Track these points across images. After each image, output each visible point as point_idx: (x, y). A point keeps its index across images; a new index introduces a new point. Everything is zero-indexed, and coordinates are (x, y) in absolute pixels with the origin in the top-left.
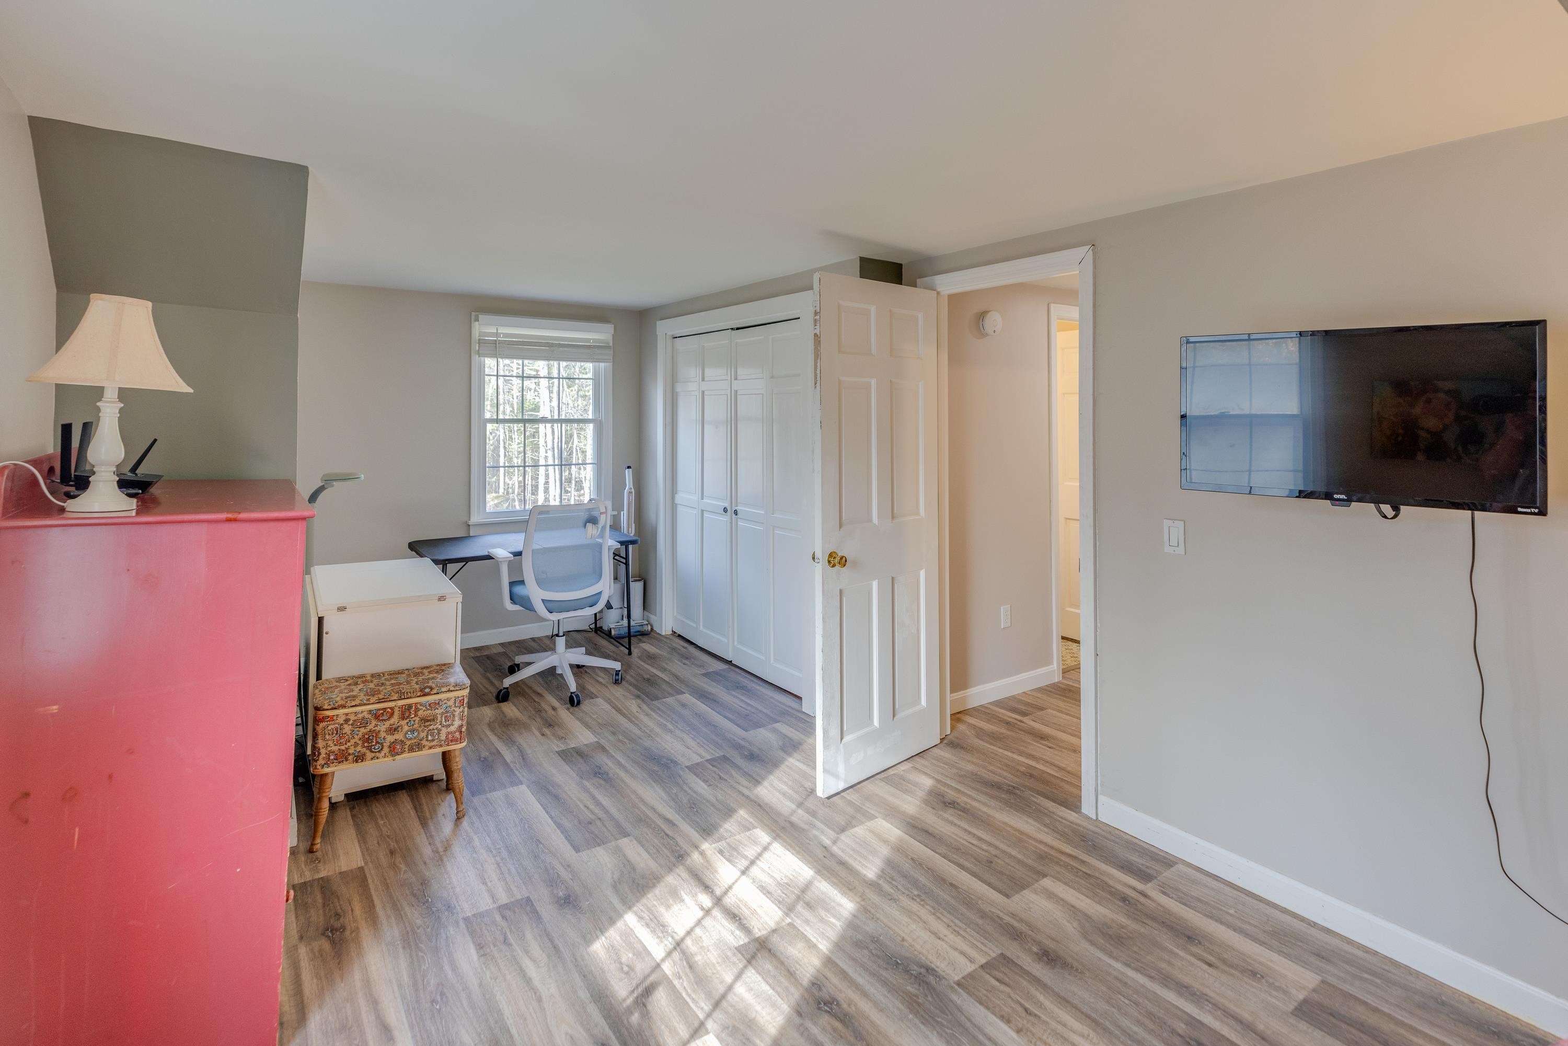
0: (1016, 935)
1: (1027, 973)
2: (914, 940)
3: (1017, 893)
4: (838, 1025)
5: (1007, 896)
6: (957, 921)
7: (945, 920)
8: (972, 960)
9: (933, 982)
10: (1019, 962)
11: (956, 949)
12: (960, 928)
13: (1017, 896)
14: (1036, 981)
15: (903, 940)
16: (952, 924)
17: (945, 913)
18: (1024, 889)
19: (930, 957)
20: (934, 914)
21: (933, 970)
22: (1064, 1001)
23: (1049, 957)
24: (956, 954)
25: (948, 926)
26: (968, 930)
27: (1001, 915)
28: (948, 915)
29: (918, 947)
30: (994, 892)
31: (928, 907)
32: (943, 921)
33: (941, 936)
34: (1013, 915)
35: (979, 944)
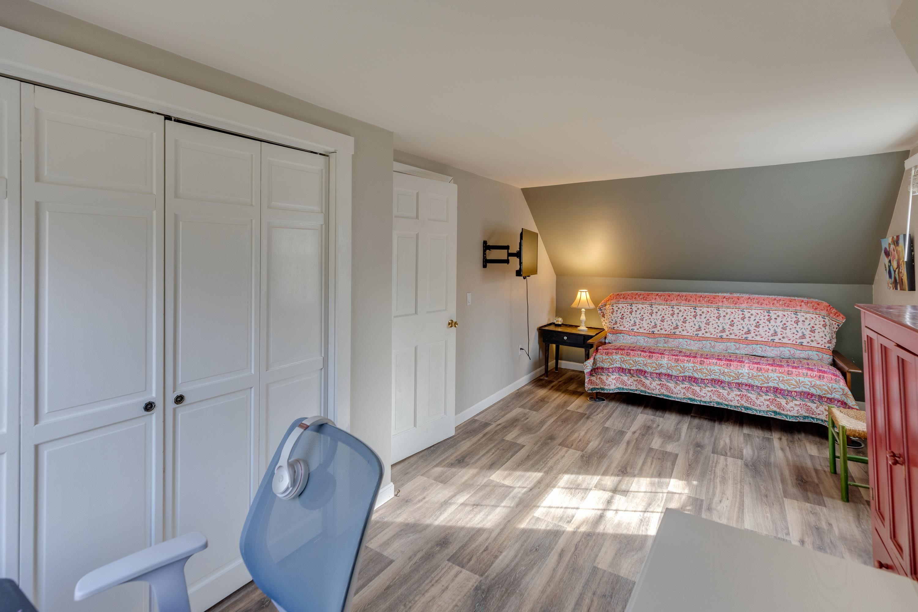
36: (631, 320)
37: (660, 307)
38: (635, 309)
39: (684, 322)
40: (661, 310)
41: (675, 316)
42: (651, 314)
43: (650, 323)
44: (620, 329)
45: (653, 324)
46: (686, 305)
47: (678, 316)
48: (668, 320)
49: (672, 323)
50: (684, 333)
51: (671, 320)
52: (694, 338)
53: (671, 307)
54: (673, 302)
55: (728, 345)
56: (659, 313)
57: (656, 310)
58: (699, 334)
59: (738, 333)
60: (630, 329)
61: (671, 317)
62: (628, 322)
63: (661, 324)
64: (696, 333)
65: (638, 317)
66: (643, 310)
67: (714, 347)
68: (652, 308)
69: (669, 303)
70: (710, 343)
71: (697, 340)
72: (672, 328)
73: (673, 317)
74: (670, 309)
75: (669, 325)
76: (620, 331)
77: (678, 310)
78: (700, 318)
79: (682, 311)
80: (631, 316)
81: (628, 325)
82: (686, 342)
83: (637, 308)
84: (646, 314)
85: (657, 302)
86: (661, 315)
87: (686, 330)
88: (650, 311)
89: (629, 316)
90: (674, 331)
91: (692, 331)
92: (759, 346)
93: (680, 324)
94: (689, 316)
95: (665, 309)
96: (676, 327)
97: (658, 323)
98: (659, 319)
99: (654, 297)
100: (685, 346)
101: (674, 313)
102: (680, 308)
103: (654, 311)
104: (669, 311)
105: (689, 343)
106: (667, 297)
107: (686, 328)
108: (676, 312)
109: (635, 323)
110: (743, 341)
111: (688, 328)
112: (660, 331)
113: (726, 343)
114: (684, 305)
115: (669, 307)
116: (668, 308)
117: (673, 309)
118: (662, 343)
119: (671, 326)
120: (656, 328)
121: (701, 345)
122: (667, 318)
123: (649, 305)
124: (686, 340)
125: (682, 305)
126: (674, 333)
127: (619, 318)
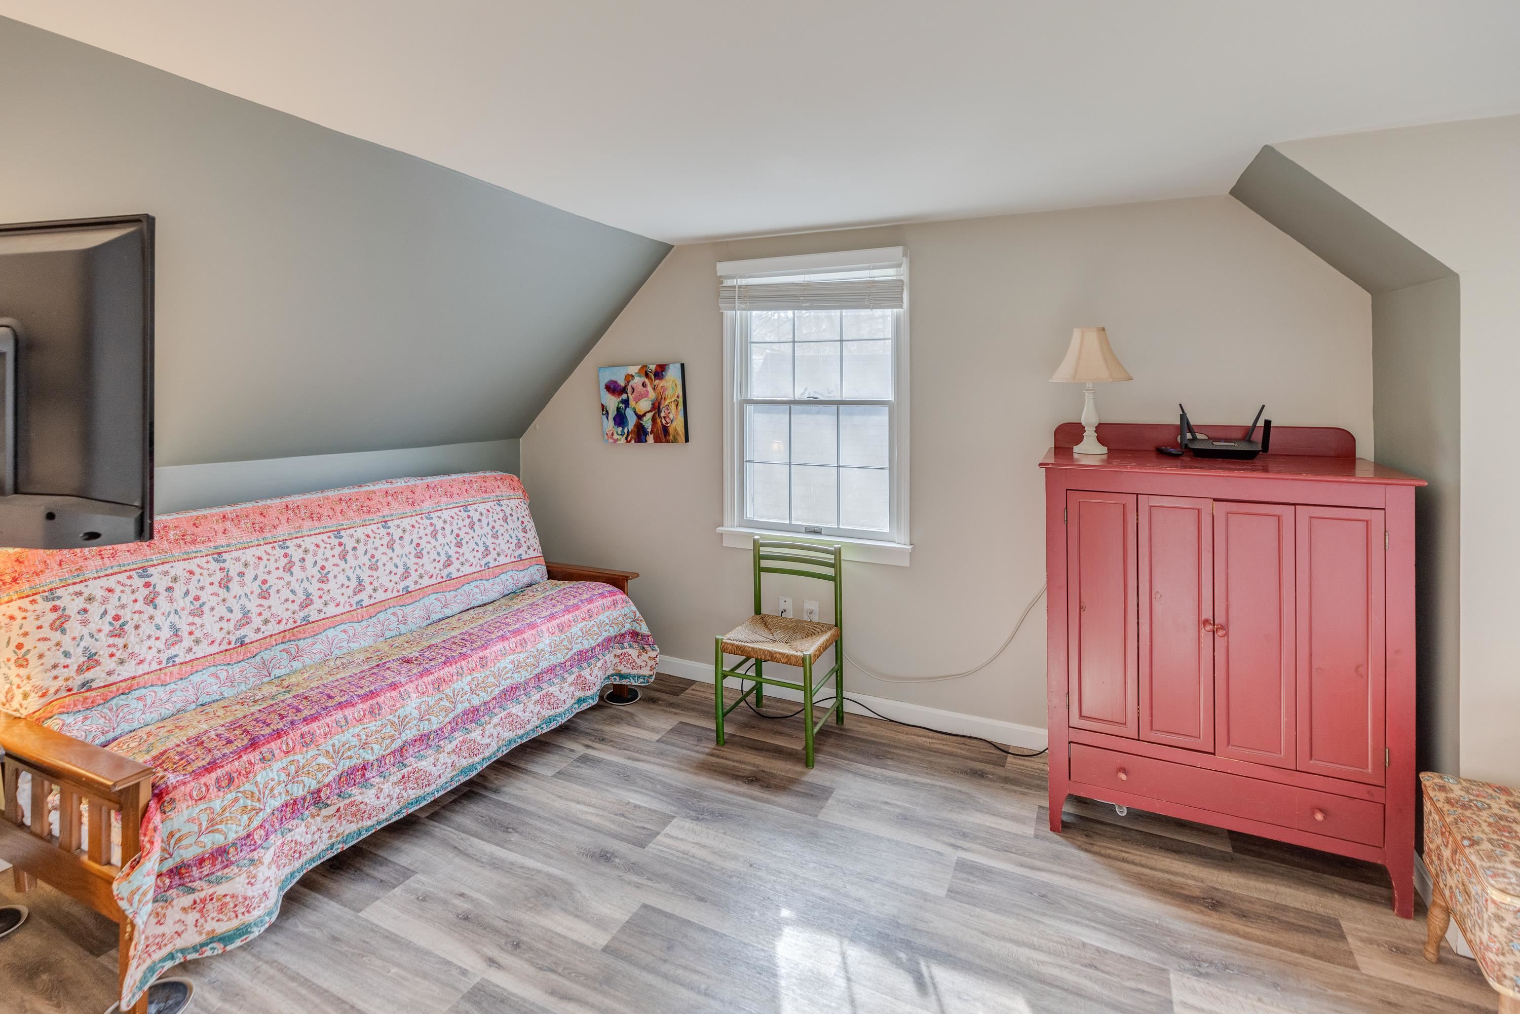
0: (634, 867)
1: (623, 840)
2: (716, 836)
3: (636, 914)
4: (739, 774)
5: (645, 906)
6: (688, 863)
7: (698, 861)
8: (667, 835)
9: (691, 812)
10: (630, 846)
11: (681, 840)
12: (683, 858)
13: (635, 911)
14: (615, 836)
15: (725, 833)
16: (691, 859)
17: (700, 867)
18: (627, 922)
19: (699, 828)
20: (710, 863)
21: (694, 820)
22: (597, 829)
23: (605, 857)
24: (680, 836)
25: (693, 856)
26: (675, 859)
27: (649, 883)
28: (697, 866)
29: (711, 832)
30: (659, 907)
31: (717, 868)
32: (700, 859)
33: (697, 846)
34: (638, 886)
35: (665, 849)
36: (158, 628)
37: (249, 555)
38: (160, 583)
39: (324, 580)
40: (252, 563)
41: (296, 569)
42: (225, 584)
43: (229, 615)
44: (126, 675)
45: (237, 615)
46: (317, 531)
47: (303, 569)
48: (280, 587)
49: (293, 592)
50: (331, 610)
51: (288, 583)
52: (357, 614)
53: (281, 547)
54: (279, 529)
55: (426, 604)
56: (250, 574)
57: (239, 567)
58: (362, 601)
59: (432, 571)
60: (164, 662)
61: (287, 577)
62: (149, 637)
63: (261, 605)
64: (356, 599)
65: (183, 609)
66: (195, 579)
67: (404, 621)
68: (222, 565)
69: (269, 535)
70: (394, 614)
71: (366, 617)
72: (295, 607)
73: (292, 574)
74: (279, 552)
75: (286, 600)
76: (123, 684)
77: (300, 551)
78: (356, 558)
79: (311, 552)
80: (158, 614)
81: (154, 650)
82: (344, 631)
83: (168, 578)
84: (209, 590)
85: (233, 542)
86: (256, 578)
87: (333, 599)
88: (219, 575)
89: (145, 617)
90: (302, 614)
91: (345, 597)
92: (473, 584)
93: (313, 589)
94: (331, 558)
95: (265, 557)
96: (308, 602)
97: (252, 605)
98: (252, 593)
99: (219, 527)
100: (345, 644)
101: (290, 562)
102: (302, 543)
103: (233, 573)
104: (276, 561)
105: (351, 633)
106: (259, 519)
107: (273, 610)
108: (296, 559)
109: (176, 633)
110: (446, 585)
111: (336, 593)
112: (263, 628)
113: (421, 602)
114: (312, 533)
115: (273, 548)
116: (270, 551)
117: (286, 551)
118: (284, 663)
119: (293, 602)
120: (248, 623)
121: (379, 627)
122: (211, 598)
123: (210, 558)
124: (343, 627)
125: (305, 533)
126: (304, 619)
127: (102, 636)
